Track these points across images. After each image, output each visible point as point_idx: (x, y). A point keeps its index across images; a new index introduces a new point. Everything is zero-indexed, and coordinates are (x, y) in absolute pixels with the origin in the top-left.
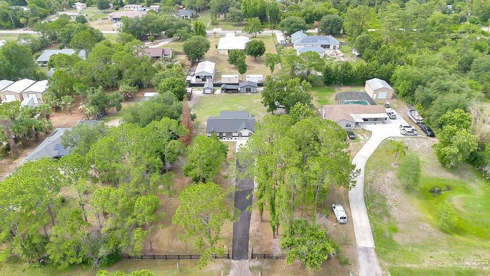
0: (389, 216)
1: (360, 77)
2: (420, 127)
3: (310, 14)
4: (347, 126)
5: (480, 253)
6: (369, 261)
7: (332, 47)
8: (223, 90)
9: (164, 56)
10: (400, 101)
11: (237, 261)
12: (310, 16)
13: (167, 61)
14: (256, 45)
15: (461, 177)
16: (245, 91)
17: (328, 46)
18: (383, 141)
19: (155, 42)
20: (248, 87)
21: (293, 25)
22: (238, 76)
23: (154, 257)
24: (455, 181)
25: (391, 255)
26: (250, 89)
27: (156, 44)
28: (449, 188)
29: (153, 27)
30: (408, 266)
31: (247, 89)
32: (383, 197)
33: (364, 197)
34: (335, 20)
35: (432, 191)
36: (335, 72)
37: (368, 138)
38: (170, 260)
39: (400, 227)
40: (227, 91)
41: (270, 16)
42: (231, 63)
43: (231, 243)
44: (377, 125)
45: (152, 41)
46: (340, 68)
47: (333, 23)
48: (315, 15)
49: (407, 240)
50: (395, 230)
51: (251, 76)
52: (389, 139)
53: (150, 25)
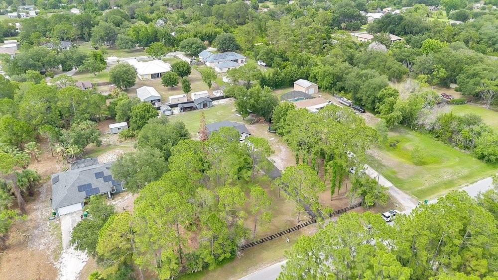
0: (384, 166)
1: (288, 80)
2: (353, 108)
5: (446, 170)
6: (398, 194)
7: (240, 61)
8: (182, 109)
10: (324, 93)
15: (400, 133)
16: (202, 107)
17: (237, 61)
20: (205, 102)
21: (194, 46)
22: (184, 95)
24: (398, 137)
25: (406, 186)
26: (206, 105)
30: (419, 188)
31: (204, 105)
34: (230, 38)
35: (391, 146)
36: (269, 79)
38: (275, 239)
39: (395, 170)
40: (185, 109)
41: (165, 39)
42: (167, 86)
47: (229, 41)
48: (206, 35)
49: (406, 176)
50: (394, 172)
51: (199, 93)
53: (45, 59)
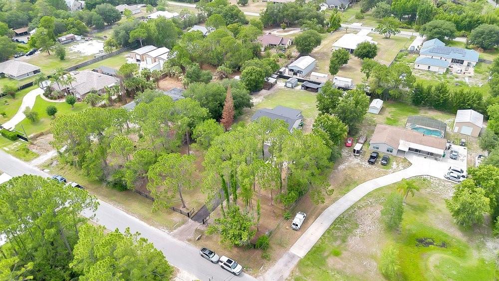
0: (344, 241)
3: (470, 20)
4: (388, 151)
6: (286, 265)
7: (465, 63)
8: (303, 86)
9: (281, 45)
11: (193, 222)
12: (470, 22)
13: (281, 49)
14: (365, 48)
15: (471, 240)
17: (462, 62)
18: (415, 176)
19: (286, 29)
22: (326, 75)
23: (147, 196)
24: (459, 242)
25: (310, 270)
27: (287, 32)
28: (444, 245)
29: (288, 15)
32: (356, 224)
33: (338, 217)
34: (491, 31)
35: (421, 241)
37: (401, 168)
39: (345, 254)
40: (306, 88)
41: (420, 16)
43: (199, 208)
44: (427, 160)
45: (284, 29)
46: (433, 89)
47: (487, 34)
49: (338, 266)
50: (337, 254)
51: (339, 78)
52: (424, 176)
